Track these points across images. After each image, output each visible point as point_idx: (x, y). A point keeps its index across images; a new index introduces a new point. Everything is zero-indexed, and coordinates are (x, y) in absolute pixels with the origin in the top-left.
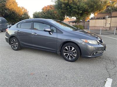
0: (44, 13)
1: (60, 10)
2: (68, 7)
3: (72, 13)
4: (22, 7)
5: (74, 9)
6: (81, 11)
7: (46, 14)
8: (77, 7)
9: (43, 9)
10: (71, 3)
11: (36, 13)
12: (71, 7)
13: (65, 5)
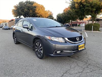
0: (65, 14)
1: (74, 9)
2: (81, 5)
3: (85, 12)
4: (48, 11)
5: (87, 7)
6: (94, 8)
7: (66, 14)
8: (89, 5)
9: (64, 11)
10: (84, 2)
11: (59, 15)
12: (84, 6)
13: (78, 4)
